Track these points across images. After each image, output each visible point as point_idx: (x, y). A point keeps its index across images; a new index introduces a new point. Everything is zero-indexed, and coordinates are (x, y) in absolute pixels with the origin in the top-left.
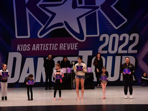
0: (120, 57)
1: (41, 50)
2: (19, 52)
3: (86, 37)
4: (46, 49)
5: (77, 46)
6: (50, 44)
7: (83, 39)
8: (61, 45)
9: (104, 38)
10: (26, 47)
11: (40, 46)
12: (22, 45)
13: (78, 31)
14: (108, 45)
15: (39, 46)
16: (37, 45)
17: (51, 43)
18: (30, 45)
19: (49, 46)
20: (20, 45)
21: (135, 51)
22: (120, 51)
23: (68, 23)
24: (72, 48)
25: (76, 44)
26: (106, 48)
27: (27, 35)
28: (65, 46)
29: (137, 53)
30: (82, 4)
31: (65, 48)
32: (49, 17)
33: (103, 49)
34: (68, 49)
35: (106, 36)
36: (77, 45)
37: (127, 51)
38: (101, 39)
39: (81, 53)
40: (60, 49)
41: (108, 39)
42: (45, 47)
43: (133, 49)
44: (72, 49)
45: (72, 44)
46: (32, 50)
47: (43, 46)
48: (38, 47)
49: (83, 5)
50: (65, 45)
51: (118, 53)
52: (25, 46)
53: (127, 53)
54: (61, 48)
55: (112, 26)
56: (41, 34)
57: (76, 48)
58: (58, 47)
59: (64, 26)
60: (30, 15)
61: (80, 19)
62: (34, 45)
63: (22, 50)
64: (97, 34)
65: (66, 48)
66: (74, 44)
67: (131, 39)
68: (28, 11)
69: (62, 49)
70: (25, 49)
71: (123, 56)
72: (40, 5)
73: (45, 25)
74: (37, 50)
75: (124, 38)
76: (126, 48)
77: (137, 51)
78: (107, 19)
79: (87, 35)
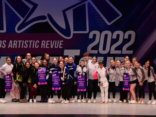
0: (113, 57)
1: (19, 47)
3: (73, 34)
4: (25, 46)
5: (62, 44)
6: (29, 41)
8: (44, 42)
9: (95, 36)
11: (18, 43)
15: (17, 43)
16: (14, 41)
18: (6, 42)
19: (28, 44)
21: (131, 52)
22: (113, 51)
24: (56, 46)
25: (61, 41)
26: (96, 47)
27: (3, 29)
29: (132, 54)
31: (48, 46)
32: (30, 9)
33: (93, 49)
34: (52, 47)
35: (97, 33)
37: (121, 51)
38: (91, 36)
39: (66, 52)
40: (42, 47)
41: (99, 37)
42: (24, 44)
43: (128, 49)
44: (55, 47)
45: (56, 41)
46: (9, 47)
47: (21, 43)
48: (15, 44)
50: (48, 43)
51: (111, 53)
52: (0, 42)
53: (120, 53)
54: (43, 46)
56: (19, 29)
57: (61, 46)
59: (47, 20)
61: (66, 12)
62: (11, 41)
65: (49, 46)
66: (58, 41)
67: (126, 37)
69: (44, 47)
71: (116, 57)
73: (24, 18)
74: (14, 47)
75: (118, 36)
76: (119, 48)
77: (133, 51)
78: (98, 13)
79: (74, 31)
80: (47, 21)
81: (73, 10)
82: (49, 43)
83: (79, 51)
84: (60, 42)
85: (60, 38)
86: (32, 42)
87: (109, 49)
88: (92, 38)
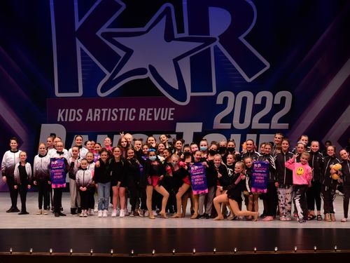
0: (256, 135)
1: (104, 120)
2: (61, 123)
3: (191, 97)
4: (112, 118)
5: (172, 114)
6: (120, 109)
7: (184, 101)
8: (143, 111)
9: (226, 99)
10: (74, 115)
11: (102, 112)
12: (67, 110)
13: (175, 85)
14: (232, 113)
15: (99, 113)
16: (96, 110)
17: (123, 108)
18: (82, 111)
19: (118, 114)
20: (64, 110)
21: (285, 126)
22: (256, 125)
23: (155, 69)
24: (164, 117)
25: (171, 109)
26: (228, 119)
27: (78, 92)
28: (149, 114)
29: (287, 128)
30: (184, 32)
31: (150, 117)
32: (121, 57)
33: (223, 121)
34: (156, 119)
35: (230, 94)
37: (269, 124)
38: (220, 101)
39: (180, 127)
40: (140, 119)
41: (233, 101)
42: (112, 115)
43: (280, 121)
44: (162, 119)
46: (87, 120)
47: (107, 112)
48: (97, 115)
49: (186, 34)
50: (150, 112)
51: (252, 128)
52: (73, 112)
53: (268, 128)
54: (142, 117)
55: (240, 75)
56: (103, 90)
57: (172, 116)
58: (137, 114)
59: (149, 75)
60: (83, 53)
61: (179, 62)
62: (90, 111)
63: (66, 120)
64: (212, 91)
65: (152, 117)
66: (167, 109)
67: (277, 101)
68: (79, 45)
69: (144, 119)
70: (72, 118)
71: (261, 135)
72: (103, 35)
73: (112, 73)
74: (95, 120)
75: (264, 99)
77: (288, 124)
79: (192, 92)
80: (148, 77)
81: (191, 58)
82: (152, 112)
83: (200, 125)
84: (170, 111)
85: (169, 104)
86: (124, 111)
87: (250, 121)
88: (221, 103)
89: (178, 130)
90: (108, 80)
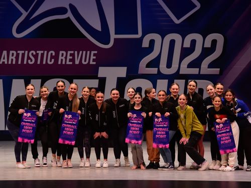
0: (184, 81)
1: (20, 63)
4: (29, 61)
5: (95, 57)
6: (38, 52)
8: (63, 54)
9: (152, 42)
11: (18, 55)
13: (97, 26)
14: (159, 57)
15: (15, 55)
16: (11, 52)
17: (41, 50)
19: (36, 56)
21: (216, 71)
22: (185, 70)
24: (85, 61)
25: (93, 52)
26: (155, 63)
28: (69, 57)
29: (218, 73)
31: (70, 60)
33: (149, 65)
34: (77, 62)
35: (157, 37)
36: (94, 55)
37: (198, 69)
38: (145, 44)
39: (103, 72)
40: (59, 63)
41: (160, 44)
42: (29, 58)
44: (83, 62)
47: (23, 55)
48: (12, 58)
50: (71, 55)
51: (180, 73)
53: (198, 73)
54: (62, 60)
55: (168, 16)
57: (94, 60)
58: (56, 58)
59: (69, 14)
62: (5, 53)
65: (73, 60)
66: (88, 52)
67: (208, 44)
69: (64, 63)
74: (10, 63)
75: (193, 42)
76: (196, 64)
77: (219, 69)
78: (158, 3)
79: (116, 34)
80: (69, 17)
82: (73, 55)
83: (125, 69)
84: (92, 55)
85: (91, 47)
86: (42, 54)
87: (178, 66)
88: (147, 46)
89: (100, 75)
90: (24, 20)
